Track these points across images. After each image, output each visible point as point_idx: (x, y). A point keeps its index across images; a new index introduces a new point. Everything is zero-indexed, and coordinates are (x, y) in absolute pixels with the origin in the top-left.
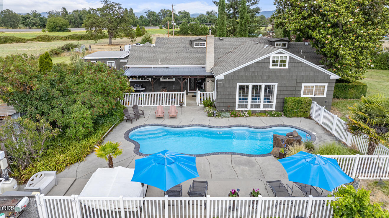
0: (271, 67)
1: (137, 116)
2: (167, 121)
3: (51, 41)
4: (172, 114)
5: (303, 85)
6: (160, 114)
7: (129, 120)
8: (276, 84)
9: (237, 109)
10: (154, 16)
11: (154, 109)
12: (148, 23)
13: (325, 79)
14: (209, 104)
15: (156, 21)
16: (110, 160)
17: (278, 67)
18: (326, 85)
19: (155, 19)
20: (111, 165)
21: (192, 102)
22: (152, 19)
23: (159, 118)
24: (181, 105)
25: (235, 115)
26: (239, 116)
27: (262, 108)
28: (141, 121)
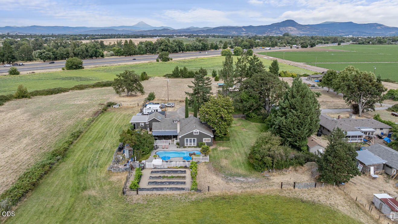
0: (194, 134)
1: (157, 148)
2: (165, 150)
3: (84, 89)
4: (167, 147)
5: (204, 139)
6: (163, 147)
7: (155, 149)
8: (196, 139)
9: (185, 146)
10: (151, 46)
11: (162, 145)
12: (145, 52)
13: (210, 137)
14: (178, 144)
15: (153, 49)
16: (155, 158)
17: (196, 134)
18: (210, 139)
19: (151, 48)
20: (155, 159)
21: (173, 143)
22: (149, 49)
23: (163, 148)
24: (170, 144)
25: (185, 147)
26: (186, 148)
27: (192, 145)
28: (158, 150)
